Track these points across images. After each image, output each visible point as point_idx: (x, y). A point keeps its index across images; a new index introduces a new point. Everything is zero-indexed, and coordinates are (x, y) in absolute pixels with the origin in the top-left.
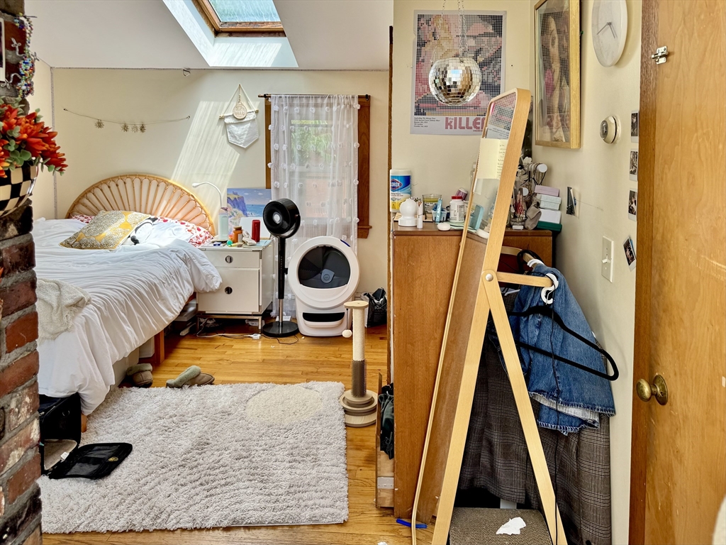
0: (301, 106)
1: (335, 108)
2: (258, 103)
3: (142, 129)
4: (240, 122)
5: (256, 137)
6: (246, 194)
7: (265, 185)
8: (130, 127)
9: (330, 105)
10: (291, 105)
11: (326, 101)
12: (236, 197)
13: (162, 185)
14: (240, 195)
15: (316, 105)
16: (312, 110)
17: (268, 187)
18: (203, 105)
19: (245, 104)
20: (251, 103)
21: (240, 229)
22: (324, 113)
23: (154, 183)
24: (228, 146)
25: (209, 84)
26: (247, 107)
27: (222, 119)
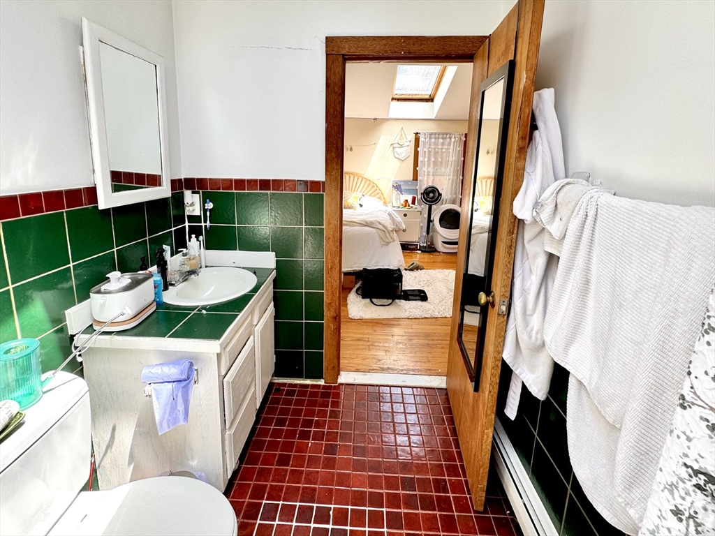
0: (435, 138)
1: (453, 140)
2: (411, 137)
3: (351, 150)
4: (401, 146)
5: (409, 154)
6: (403, 183)
9: (450, 138)
10: (430, 138)
11: (448, 136)
12: (397, 185)
13: (360, 179)
15: (443, 138)
16: (441, 140)
18: (382, 138)
19: (404, 137)
20: (407, 137)
21: (407, 201)
22: (447, 142)
23: (356, 177)
24: (394, 159)
25: (386, 127)
27: (392, 145)
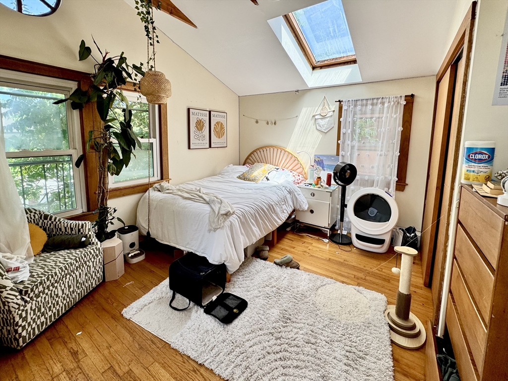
0: (362, 105)
1: (386, 105)
2: (334, 106)
3: (275, 123)
4: (324, 117)
5: (333, 126)
6: (325, 158)
7: (336, 154)
8: (269, 123)
9: (383, 103)
10: (356, 105)
11: (380, 101)
12: (319, 159)
13: (283, 151)
14: (321, 159)
15: (372, 104)
16: (369, 107)
17: (338, 154)
18: (304, 110)
19: (327, 107)
20: (331, 106)
21: (320, 178)
22: (378, 109)
23: (279, 150)
24: (316, 131)
25: (308, 98)
26: (328, 108)
27: (314, 116)
